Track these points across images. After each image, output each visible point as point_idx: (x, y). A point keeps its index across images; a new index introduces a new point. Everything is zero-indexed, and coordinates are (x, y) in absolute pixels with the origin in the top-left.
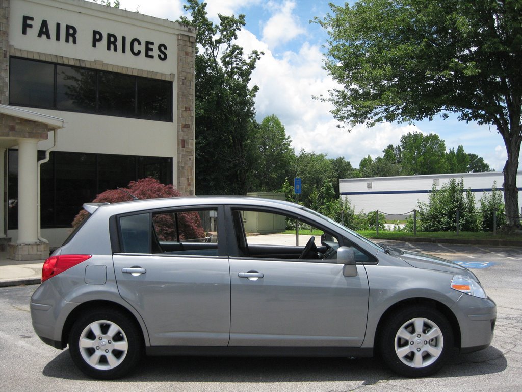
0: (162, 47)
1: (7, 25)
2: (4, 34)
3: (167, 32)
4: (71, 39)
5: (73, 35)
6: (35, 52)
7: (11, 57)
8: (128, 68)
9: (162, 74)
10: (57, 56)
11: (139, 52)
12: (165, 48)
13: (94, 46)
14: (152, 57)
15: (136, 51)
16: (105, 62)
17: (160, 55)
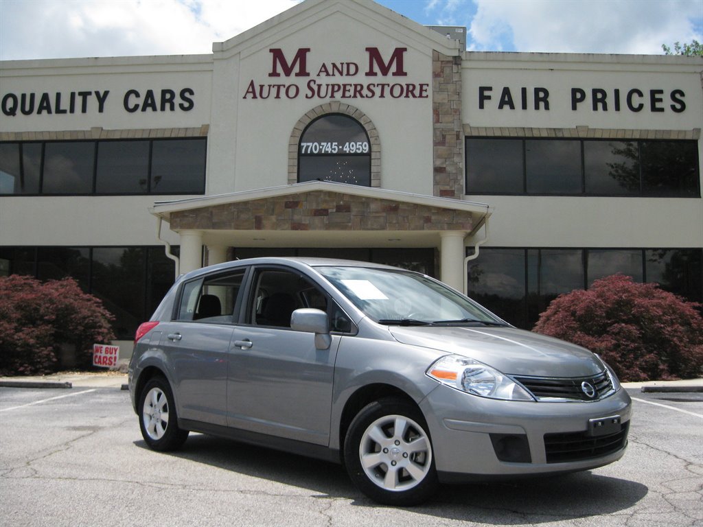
0: (677, 95)
1: (460, 101)
2: (456, 112)
3: (684, 72)
4: (542, 104)
5: (545, 100)
6: (497, 128)
7: (467, 138)
8: (625, 130)
9: (679, 132)
10: (524, 128)
11: (641, 106)
12: (682, 94)
13: (574, 108)
14: (662, 110)
15: (635, 105)
16: (590, 127)
17: (674, 106)
